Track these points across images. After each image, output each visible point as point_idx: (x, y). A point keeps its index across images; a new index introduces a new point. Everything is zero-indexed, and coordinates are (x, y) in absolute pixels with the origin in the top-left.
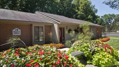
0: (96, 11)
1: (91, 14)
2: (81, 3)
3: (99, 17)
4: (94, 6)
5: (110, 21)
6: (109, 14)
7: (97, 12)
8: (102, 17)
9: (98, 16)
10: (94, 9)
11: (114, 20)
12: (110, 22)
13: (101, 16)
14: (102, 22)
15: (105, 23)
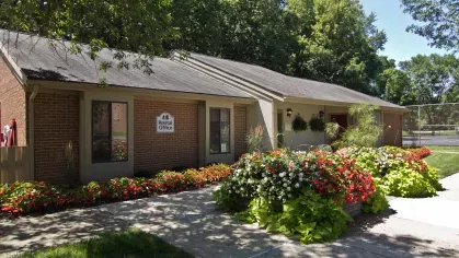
0: (381, 39)
1: (361, 51)
2: (322, 10)
3: (391, 64)
4: (372, 19)
5: (437, 85)
6: (432, 55)
7: (384, 46)
8: (404, 64)
9: (385, 58)
10: (373, 31)
11: (451, 79)
12: (437, 88)
13: (401, 64)
14: (402, 86)
15: (415, 94)
